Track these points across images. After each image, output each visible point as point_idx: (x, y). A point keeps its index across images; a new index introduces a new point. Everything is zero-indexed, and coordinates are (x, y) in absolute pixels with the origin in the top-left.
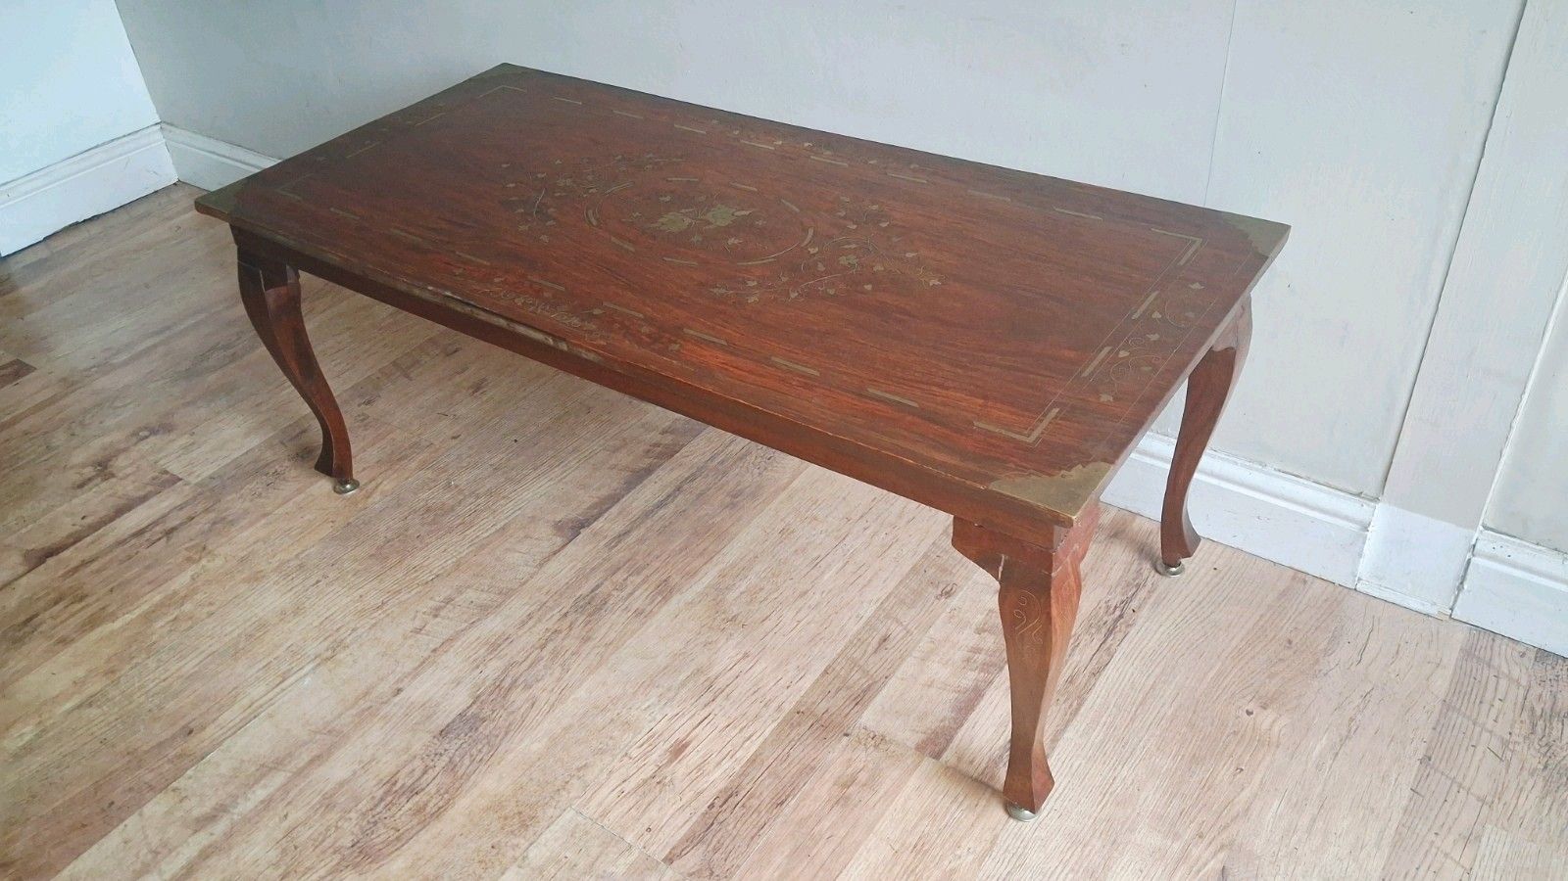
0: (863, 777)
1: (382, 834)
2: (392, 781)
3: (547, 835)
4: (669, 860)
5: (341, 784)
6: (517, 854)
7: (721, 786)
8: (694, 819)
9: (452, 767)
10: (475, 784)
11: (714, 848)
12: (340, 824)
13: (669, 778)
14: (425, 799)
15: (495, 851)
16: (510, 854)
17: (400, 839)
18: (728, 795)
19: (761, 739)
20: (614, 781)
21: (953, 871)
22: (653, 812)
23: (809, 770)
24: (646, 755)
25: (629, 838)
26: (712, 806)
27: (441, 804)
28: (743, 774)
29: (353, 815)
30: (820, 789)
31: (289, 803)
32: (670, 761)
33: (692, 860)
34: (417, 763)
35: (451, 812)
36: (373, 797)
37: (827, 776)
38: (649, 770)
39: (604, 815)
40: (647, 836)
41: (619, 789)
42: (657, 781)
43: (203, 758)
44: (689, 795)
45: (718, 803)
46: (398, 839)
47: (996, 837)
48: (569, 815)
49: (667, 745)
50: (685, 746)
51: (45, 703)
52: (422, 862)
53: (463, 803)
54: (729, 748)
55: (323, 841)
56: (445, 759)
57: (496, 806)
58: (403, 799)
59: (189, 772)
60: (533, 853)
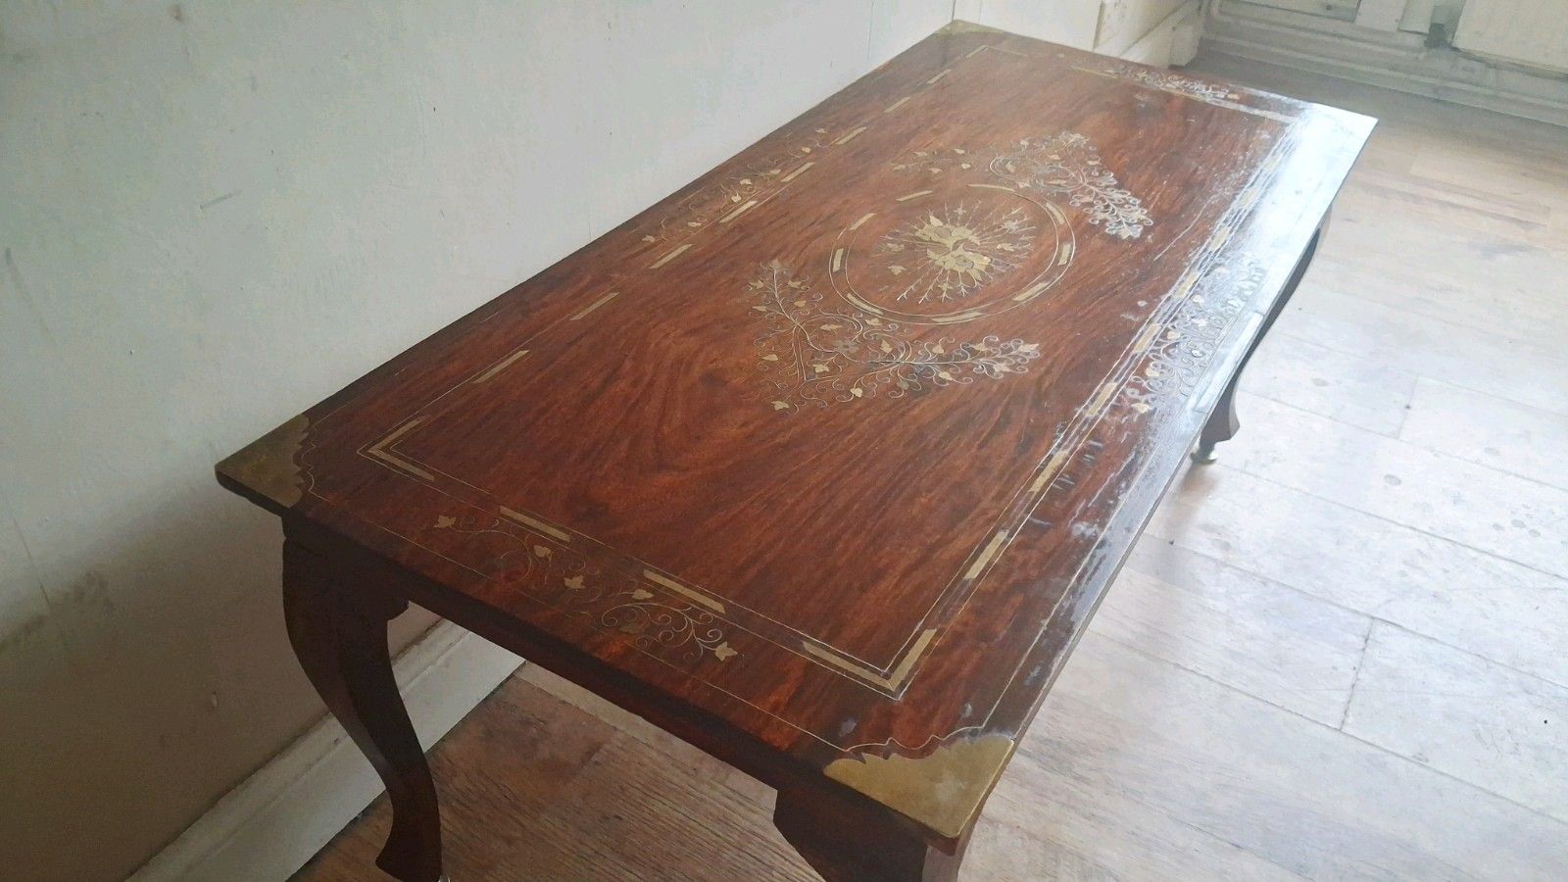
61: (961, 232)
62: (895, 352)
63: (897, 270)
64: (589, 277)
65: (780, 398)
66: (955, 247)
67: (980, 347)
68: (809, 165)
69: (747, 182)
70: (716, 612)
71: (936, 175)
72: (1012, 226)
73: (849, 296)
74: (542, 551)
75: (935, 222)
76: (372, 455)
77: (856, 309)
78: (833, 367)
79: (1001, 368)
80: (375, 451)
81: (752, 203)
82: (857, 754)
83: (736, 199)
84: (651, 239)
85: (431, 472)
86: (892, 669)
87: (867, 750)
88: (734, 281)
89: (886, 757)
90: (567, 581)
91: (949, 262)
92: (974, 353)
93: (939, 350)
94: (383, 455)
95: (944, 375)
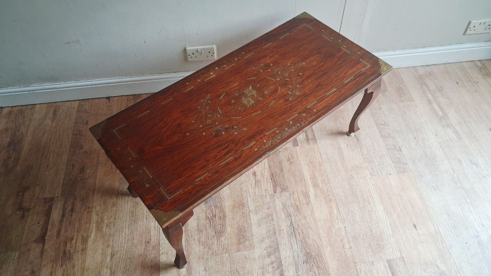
0: (290, 157)
1: (218, 228)
2: (207, 218)
3: (249, 204)
4: (275, 192)
5: (198, 226)
6: (248, 211)
7: (269, 175)
8: (271, 183)
9: (216, 207)
10: (225, 206)
11: (280, 185)
12: (208, 232)
13: (259, 180)
14: (218, 215)
15: (244, 214)
16: (247, 212)
17: (223, 225)
18: (272, 175)
19: (267, 163)
20: (250, 187)
21: (319, 162)
22: (263, 187)
23: (280, 162)
24: (250, 179)
25: (264, 194)
26: (271, 179)
27: (223, 214)
28: (270, 170)
29: (208, 229)
30: (286, 164)
31: (192, 237)
32: (256, 177)
33: (278, 189)
34: (208, 211)
35: (227, 214)
36: (208, 223)
37: (284, 161)
38: (254, 181)
39: (255, 194)
40: (267, 191)
41: (252, 188)
42: (257, 182)
43: (160, 244)
44: (266, 180)
45: (272, 178)
46: (223, 226)
47: (320, 152)
48: (249, 198)
49: (252, 175)
50: (255, 173)
51: (101, 263)
52: (233, 226)
53: (227, 211)
54: (263, 168)
55: (208, 237)
56: (213, 206)
57: (234, 207)
58: (214, 219)
59: (161, 248)
60: (251, 209)
61: (254, 93)
62: (218, 125)
63: (233, 101)
64: (170, 93)
65: (189, 132)
66: (250, 97)
67: (235, 127)
68: (234, 64)
69: (217, 68)
70: (150, 177)
71: (261, 72)
72: (266, 92)
73: (219, 107)
74: (130, 159)
75: (251, 88)
76: (113, 131)
77: (218, 111)
78: (203, 126)
79: (236, 133)
80: (114, 131)
81: (214, 75)
82: (156, 209)
83: (212, 73)
84: (187, 83)
85: (121, 137)
86: (171, 196)
87: (158, 209)
88: (198, 98)
89: (160, 211)
90: (131, 166)
91: (245, 101)
92: (233, 128)
93: (227, 126)
94: (115, 132)
95: (223, 133)
